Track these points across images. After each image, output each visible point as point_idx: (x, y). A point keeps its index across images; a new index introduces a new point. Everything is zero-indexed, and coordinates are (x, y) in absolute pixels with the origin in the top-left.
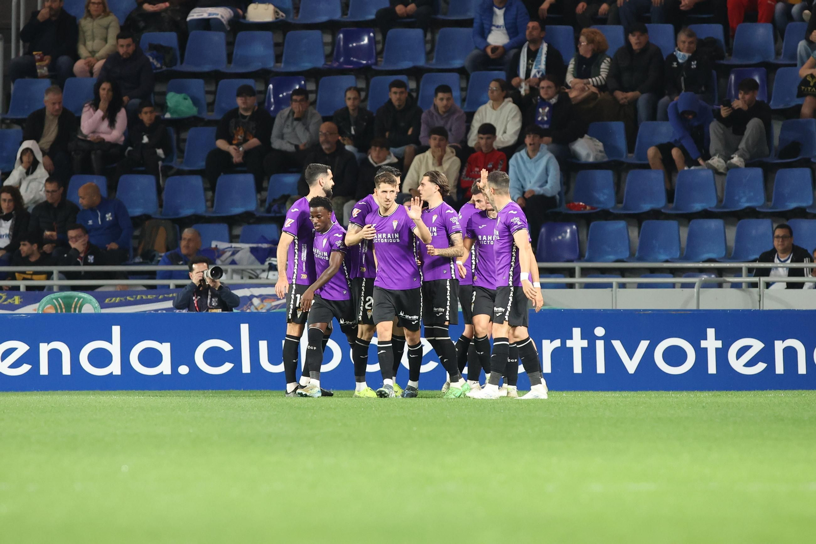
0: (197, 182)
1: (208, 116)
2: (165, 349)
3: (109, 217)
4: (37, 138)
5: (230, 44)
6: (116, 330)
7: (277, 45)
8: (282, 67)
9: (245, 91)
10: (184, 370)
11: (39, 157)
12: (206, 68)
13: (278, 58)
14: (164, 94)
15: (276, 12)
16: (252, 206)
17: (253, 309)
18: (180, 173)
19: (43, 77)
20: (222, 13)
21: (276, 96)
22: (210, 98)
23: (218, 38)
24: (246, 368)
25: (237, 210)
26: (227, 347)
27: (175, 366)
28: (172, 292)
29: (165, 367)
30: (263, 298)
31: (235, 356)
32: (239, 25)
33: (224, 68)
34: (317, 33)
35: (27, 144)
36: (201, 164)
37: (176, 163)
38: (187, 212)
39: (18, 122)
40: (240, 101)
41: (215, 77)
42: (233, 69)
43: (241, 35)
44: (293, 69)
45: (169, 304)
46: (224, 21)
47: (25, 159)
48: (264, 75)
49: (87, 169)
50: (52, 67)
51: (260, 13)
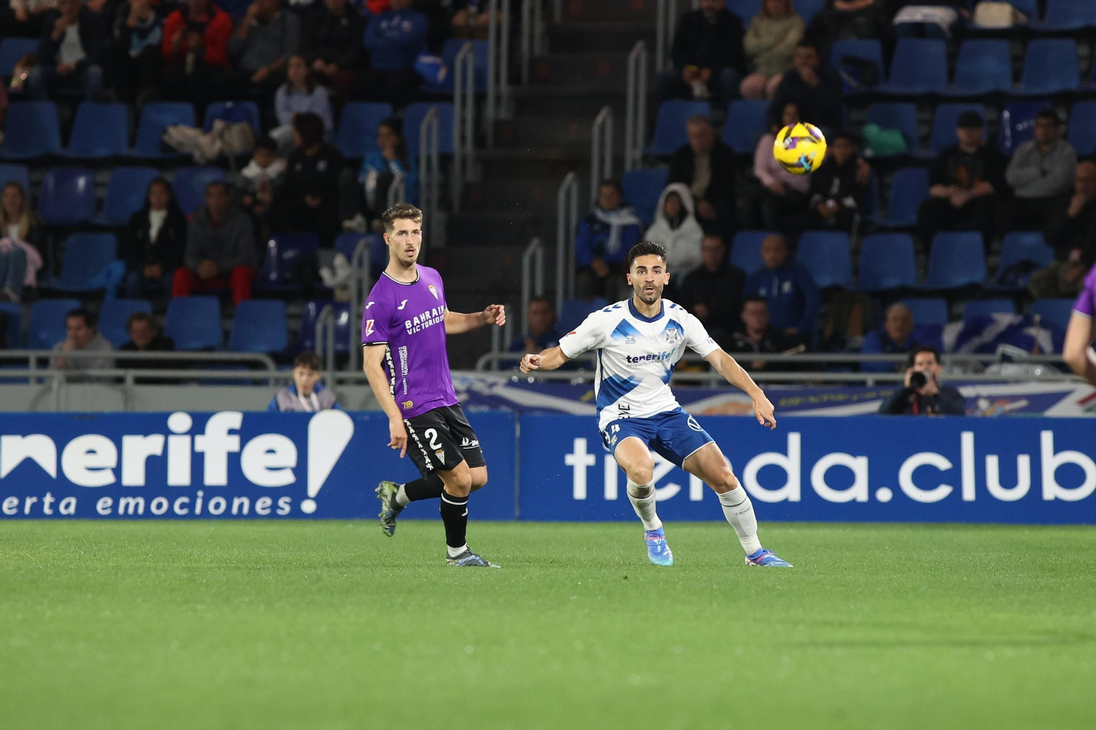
0: (905, 243)
1: (921, 153)
2: (860, 466)
3: (787, 287)
4: (688, 180)
5: (952, 57)
6: (794, 440)
7: (1016, 59)
8: (1022, 89)
9: (970, 121)
10: (884, 495)
11: (689, 205)
12: (920, 89)
13: (1017, 76)
14: (861, 123)
15: (1014, 15)
16: (978, 275)
17: (978, 414)
18: (883, 230)
19: (701, 99)
20: (940, 15)
21: (1013, 129)
22: (924, 130)
23: (936, 49)
24: (969, 493)
25: (960, 280)
26: (942, 463)
27: (873, 489)
28: (871, 390)
29: (859, 492)
30: (992, 399)
31: (953, 477)
32: (963, 31)
33: (943, 88)
34: (1069, 44)
35: (675, 187)
36: (912, 218)
37: (878, 217)
38: (891, 282)
39: (665, 159)
40: (962, 134)
41: (931, 101)
42: (957, 90)
43: (967, 45)
44: (1037, 91)
45: (873, 407)
46: (945, 26)
47: (670, 206)
48: (997, 100)
49: (758, 224)
50: (712, 85)
51: (994, 16)
